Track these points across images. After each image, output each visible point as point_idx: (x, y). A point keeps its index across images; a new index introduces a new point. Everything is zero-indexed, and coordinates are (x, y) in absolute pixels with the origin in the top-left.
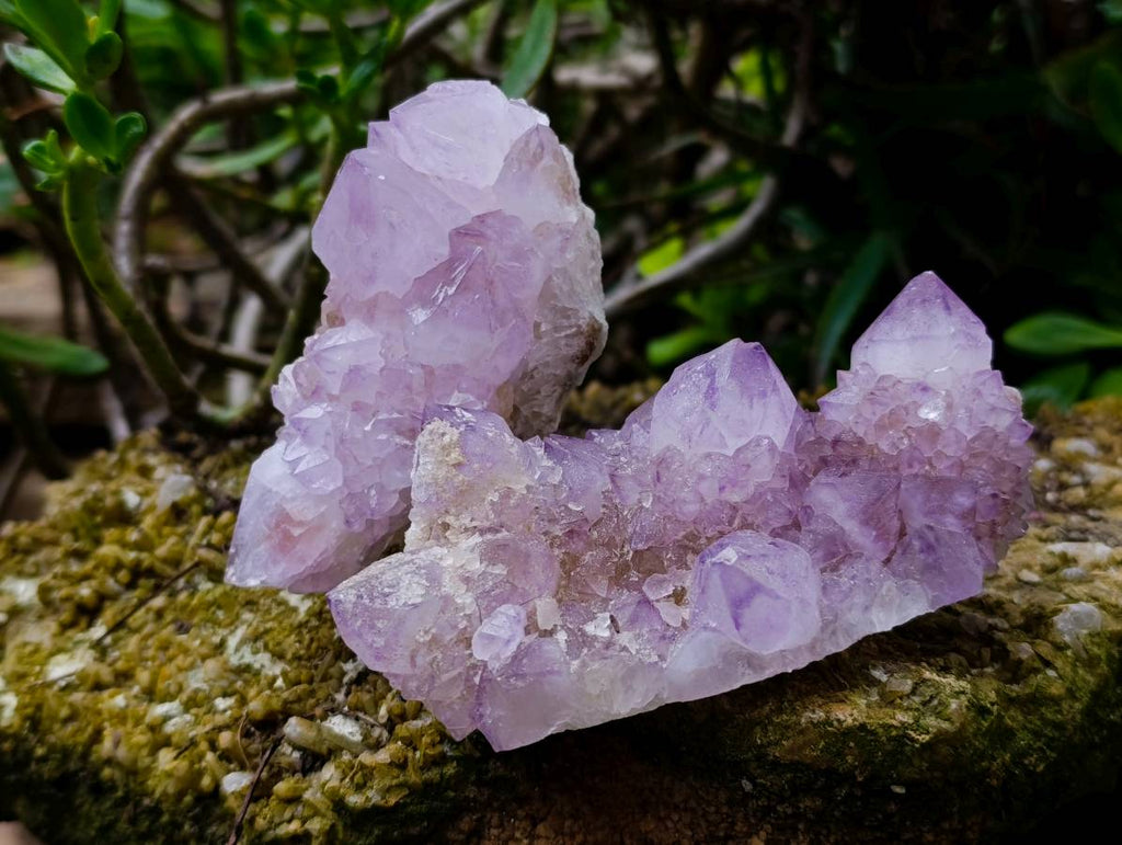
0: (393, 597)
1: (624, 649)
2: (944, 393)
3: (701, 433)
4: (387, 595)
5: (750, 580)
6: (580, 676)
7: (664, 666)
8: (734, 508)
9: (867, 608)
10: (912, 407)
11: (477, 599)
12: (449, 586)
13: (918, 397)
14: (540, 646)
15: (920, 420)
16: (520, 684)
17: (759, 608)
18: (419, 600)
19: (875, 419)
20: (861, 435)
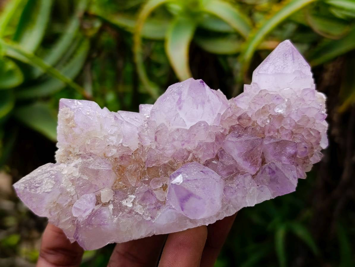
0: (39, 189)
1: (137, 213)
2: (286, 100)
3: (174, 120)
4: (37, 187)
5: (187, 191)
6: (118, 224)
7: (153, 222)
8: (189, 152)
9: (243, 198)
10: (271, 106)
11: (75, 189)
12: (64, 183)
13: (275, 101)
14: (100, 212)
15: (275, 112)
16: (91, 228)
17: (192, 203)
18: (50, 190)
19: (256, 110)
20: (250, 116)
